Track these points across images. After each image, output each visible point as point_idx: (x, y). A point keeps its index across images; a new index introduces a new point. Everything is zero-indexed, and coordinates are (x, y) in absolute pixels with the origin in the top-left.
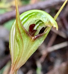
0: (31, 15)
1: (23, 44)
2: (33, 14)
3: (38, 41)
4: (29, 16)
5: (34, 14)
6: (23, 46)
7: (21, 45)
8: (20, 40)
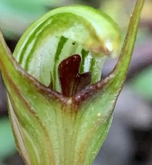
0: (43, 28)
1: (44, 128)
2: (46, 25)
3: (93, 109)
4: (38, 33)
5: (49, 22)
6: (47, 135)
7: (38, 133)
8: (29, 119)
